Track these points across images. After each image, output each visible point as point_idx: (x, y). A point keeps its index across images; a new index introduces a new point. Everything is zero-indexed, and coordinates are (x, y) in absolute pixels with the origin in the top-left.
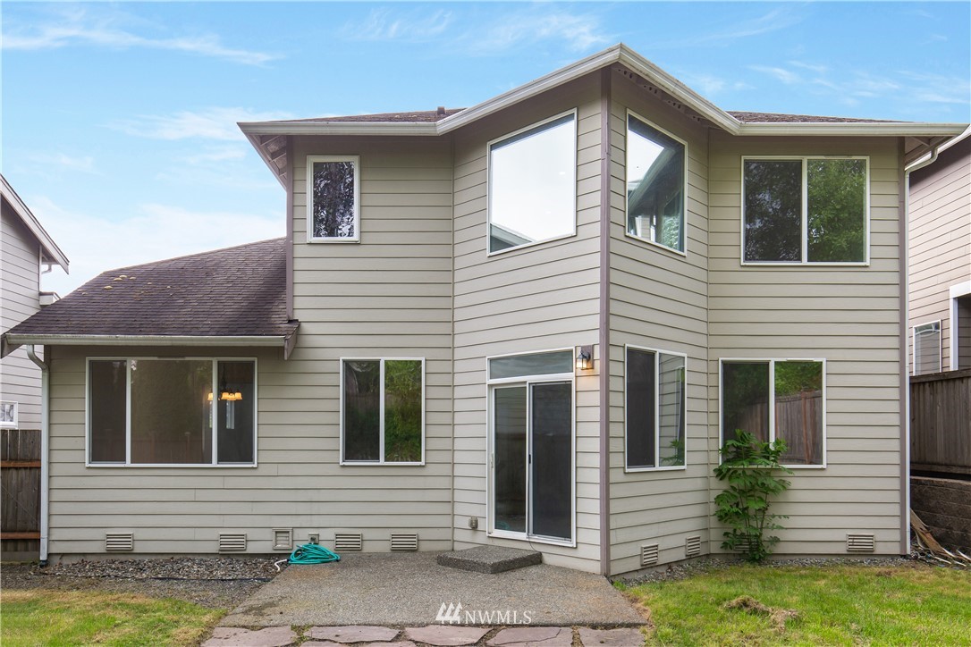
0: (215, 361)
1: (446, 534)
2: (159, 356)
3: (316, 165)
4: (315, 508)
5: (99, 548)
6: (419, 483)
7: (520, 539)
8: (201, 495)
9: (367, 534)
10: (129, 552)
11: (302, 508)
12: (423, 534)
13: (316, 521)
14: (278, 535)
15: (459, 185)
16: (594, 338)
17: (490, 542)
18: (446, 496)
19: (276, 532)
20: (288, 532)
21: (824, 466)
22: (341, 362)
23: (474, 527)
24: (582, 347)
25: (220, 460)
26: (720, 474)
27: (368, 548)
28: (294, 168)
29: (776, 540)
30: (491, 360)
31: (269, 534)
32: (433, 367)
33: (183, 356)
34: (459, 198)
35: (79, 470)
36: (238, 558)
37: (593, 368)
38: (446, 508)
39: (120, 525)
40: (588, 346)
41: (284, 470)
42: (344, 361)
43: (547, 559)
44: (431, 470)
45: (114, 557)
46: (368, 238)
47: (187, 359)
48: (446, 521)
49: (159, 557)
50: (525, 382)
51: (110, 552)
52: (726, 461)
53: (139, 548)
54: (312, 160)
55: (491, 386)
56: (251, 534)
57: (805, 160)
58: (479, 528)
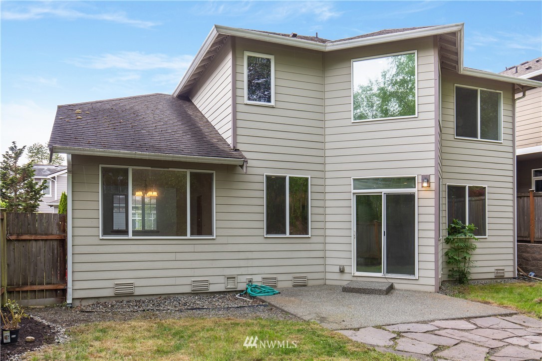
0: (188, 172)
1: (321, 276)
2: (152, 167)
3: (249, 58)
4: (250, 263)
5: (110, 293)
6: (308, 247)
7: (378, 277)
8: (179, 256)
9: (280, 277)
10: (131, 295)
11: (242, 263)
12: (310, 276)
13: (251, 271)
14: (228, 280)
15: (329, 80)
16: (431, 171)
17: (355, 279)
18: (321, 254)
19: (228, 278)
20: (235, 278)
21: (487, 237)
22: (265, 176)
23: (342, 271)
24: (422, 176)
25: (192, 234)
26: (447, 241)
27: (280, 285)
28: (236, 57)
29: (469, 273)
30: (354, 180)
31: (222, 280)
32: (316, 182)
33: (168, 168)
34: (327, 88)
35: (95, 241)
36: (203, 295)
37: (430, 187)
38: (321, 261)
39: (125, 277)
40: (427, 175)
41: (231, 240)
42: (266, 176)
43: (396, 286)
44: (314, 240)
45: (120, 299)
46: (280, 105)
47: (170, 169)
48: (321, 269)
49: (151, 297)
50: (381, 193)
51: (117, 296)
52: (449, 234)
53: (137, 292)
54: (247, 54)
55: (354, 193)
56: (211, 280)
57: (479, 89)
58: (345, 271)
